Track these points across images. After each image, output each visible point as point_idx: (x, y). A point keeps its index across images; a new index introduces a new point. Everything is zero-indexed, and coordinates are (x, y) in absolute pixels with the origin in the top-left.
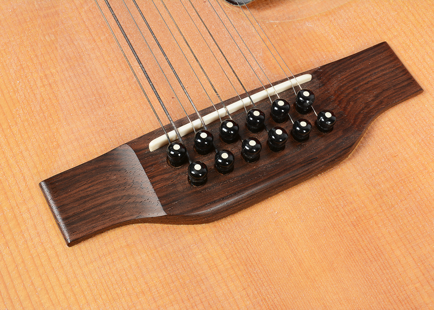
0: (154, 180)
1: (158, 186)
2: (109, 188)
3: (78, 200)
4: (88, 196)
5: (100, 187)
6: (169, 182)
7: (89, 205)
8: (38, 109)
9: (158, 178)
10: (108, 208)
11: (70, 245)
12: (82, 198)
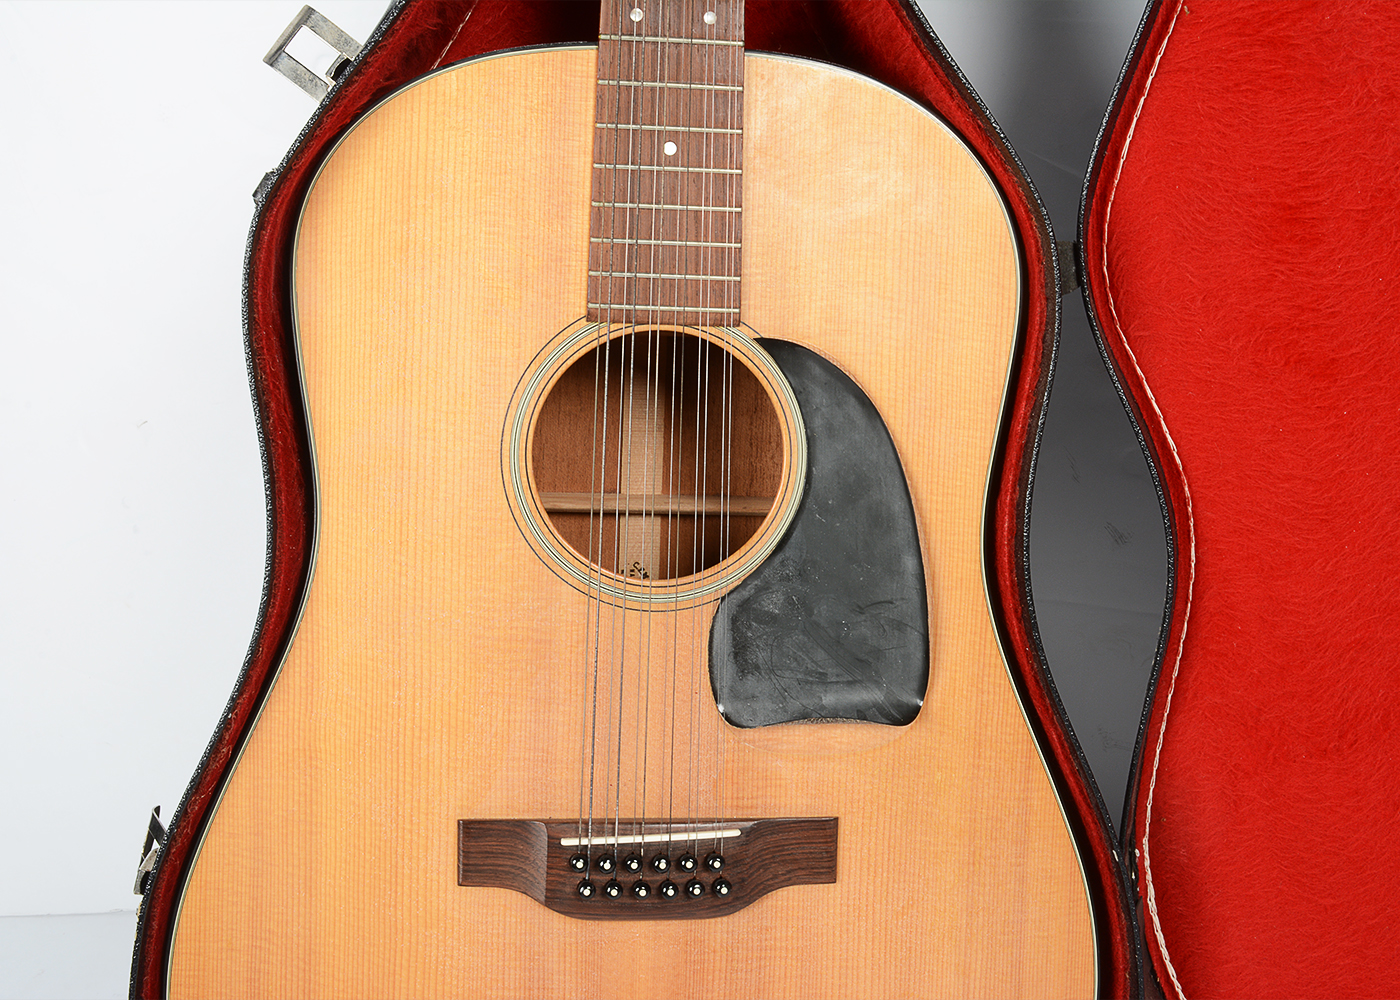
0: (550, 871)
1: (550, 878)
2: (512, 854)
3: (481, 853)
4: (492, 853)
5: (506, 850)
6: (562, 880)
7: (489, 861)
8: (488, 742)
9: (554, 871)
10: (503, 871)
11: (460, 885)
12: (487, 852)
